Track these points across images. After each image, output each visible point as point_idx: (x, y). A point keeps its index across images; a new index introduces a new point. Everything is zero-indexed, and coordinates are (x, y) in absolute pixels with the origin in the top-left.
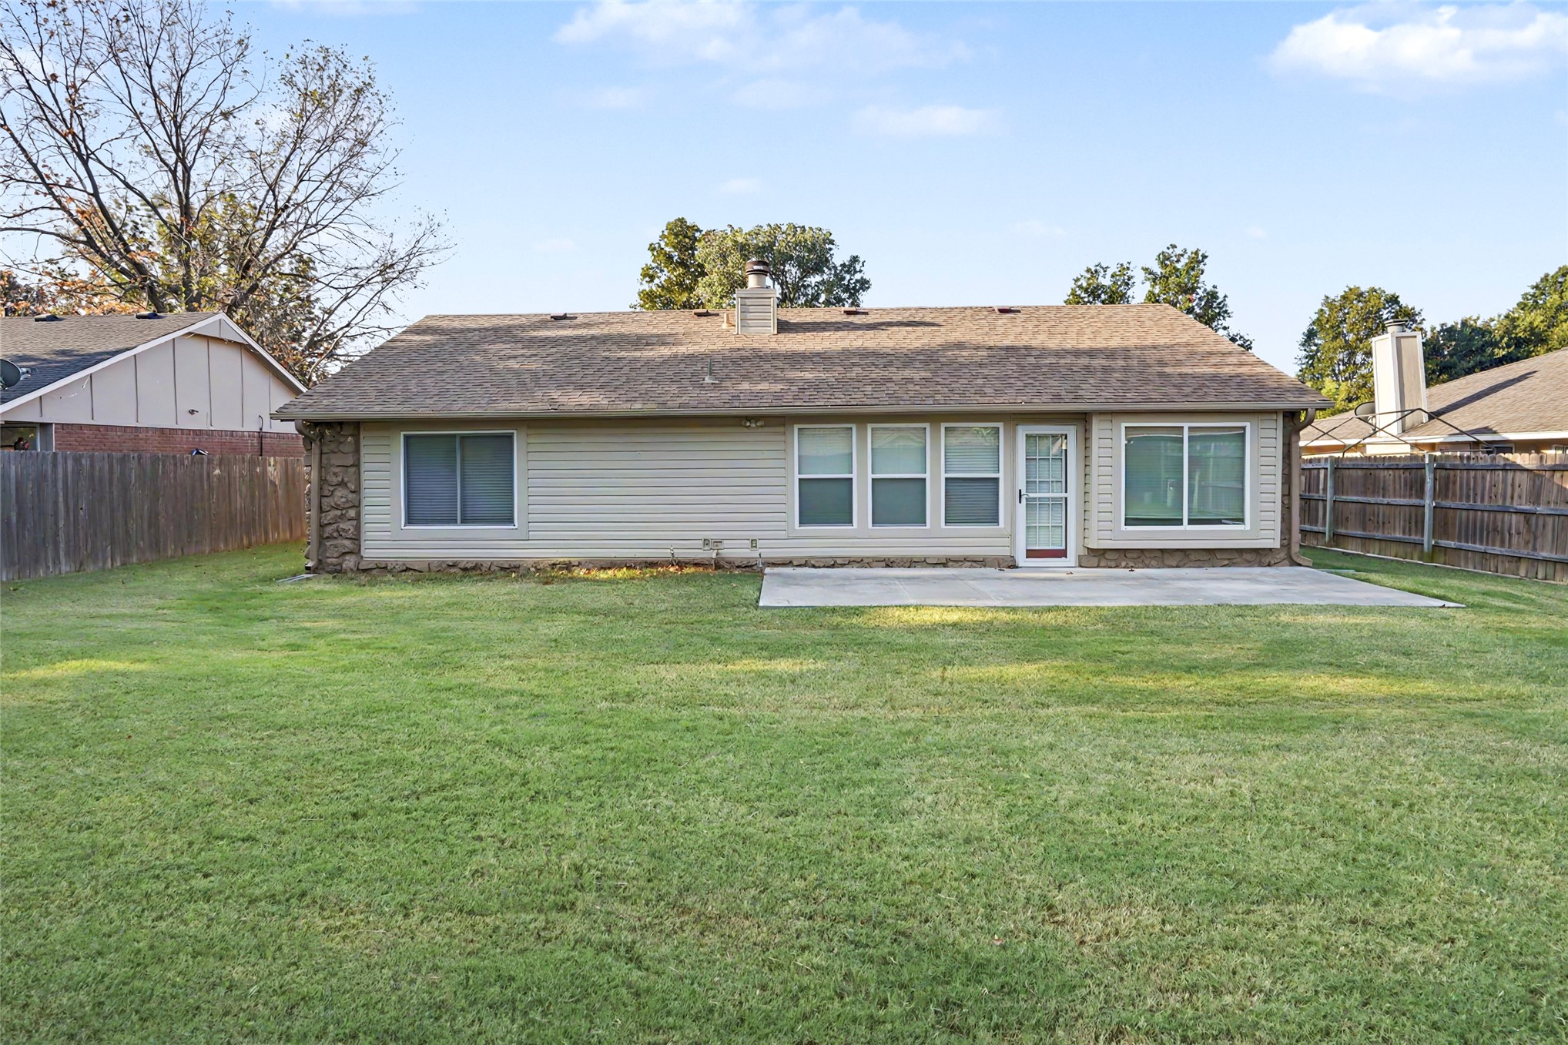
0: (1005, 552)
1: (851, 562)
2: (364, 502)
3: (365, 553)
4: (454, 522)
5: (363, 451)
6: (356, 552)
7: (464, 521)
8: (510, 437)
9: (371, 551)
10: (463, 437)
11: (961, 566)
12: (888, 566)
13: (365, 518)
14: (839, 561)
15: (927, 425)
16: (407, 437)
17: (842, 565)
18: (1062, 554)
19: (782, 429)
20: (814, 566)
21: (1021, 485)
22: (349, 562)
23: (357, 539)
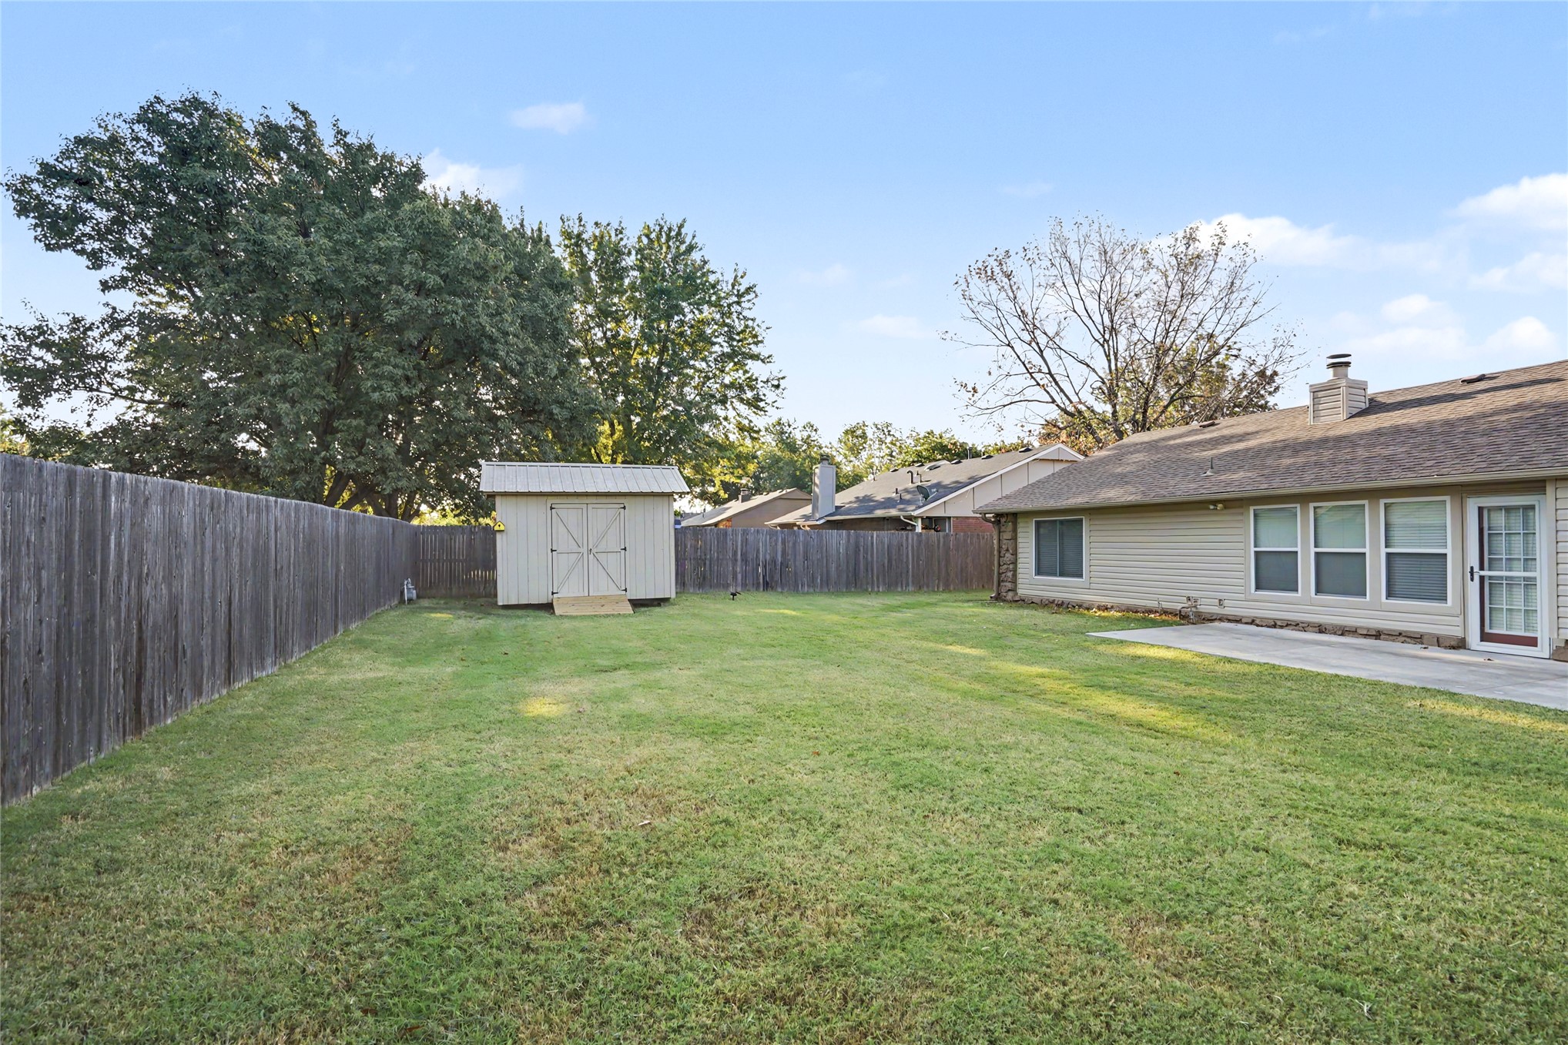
0: (1459, 633)
1: (1288, 625)
2: (1019, 561)
3: (1020, 592)
4: (1054, 575)
5: (1019, 530)
6: (1014, 590)
7: (1061, 575)
8: (1081, 520)
9: (1022, 591)
10: (1062, 522)
11: (1393, 641)
12: (1321, 632)
13: (1019, 571)
14: (1279, 623)
15: (1365, 502)
16: (1037, 523)
17: (1282, 627)
18: (1532, 642)
19: (1241, 510)
20: (1258, 625)
21: (1473, 560)
22: (1010, 595)
23: (1014, 581)
